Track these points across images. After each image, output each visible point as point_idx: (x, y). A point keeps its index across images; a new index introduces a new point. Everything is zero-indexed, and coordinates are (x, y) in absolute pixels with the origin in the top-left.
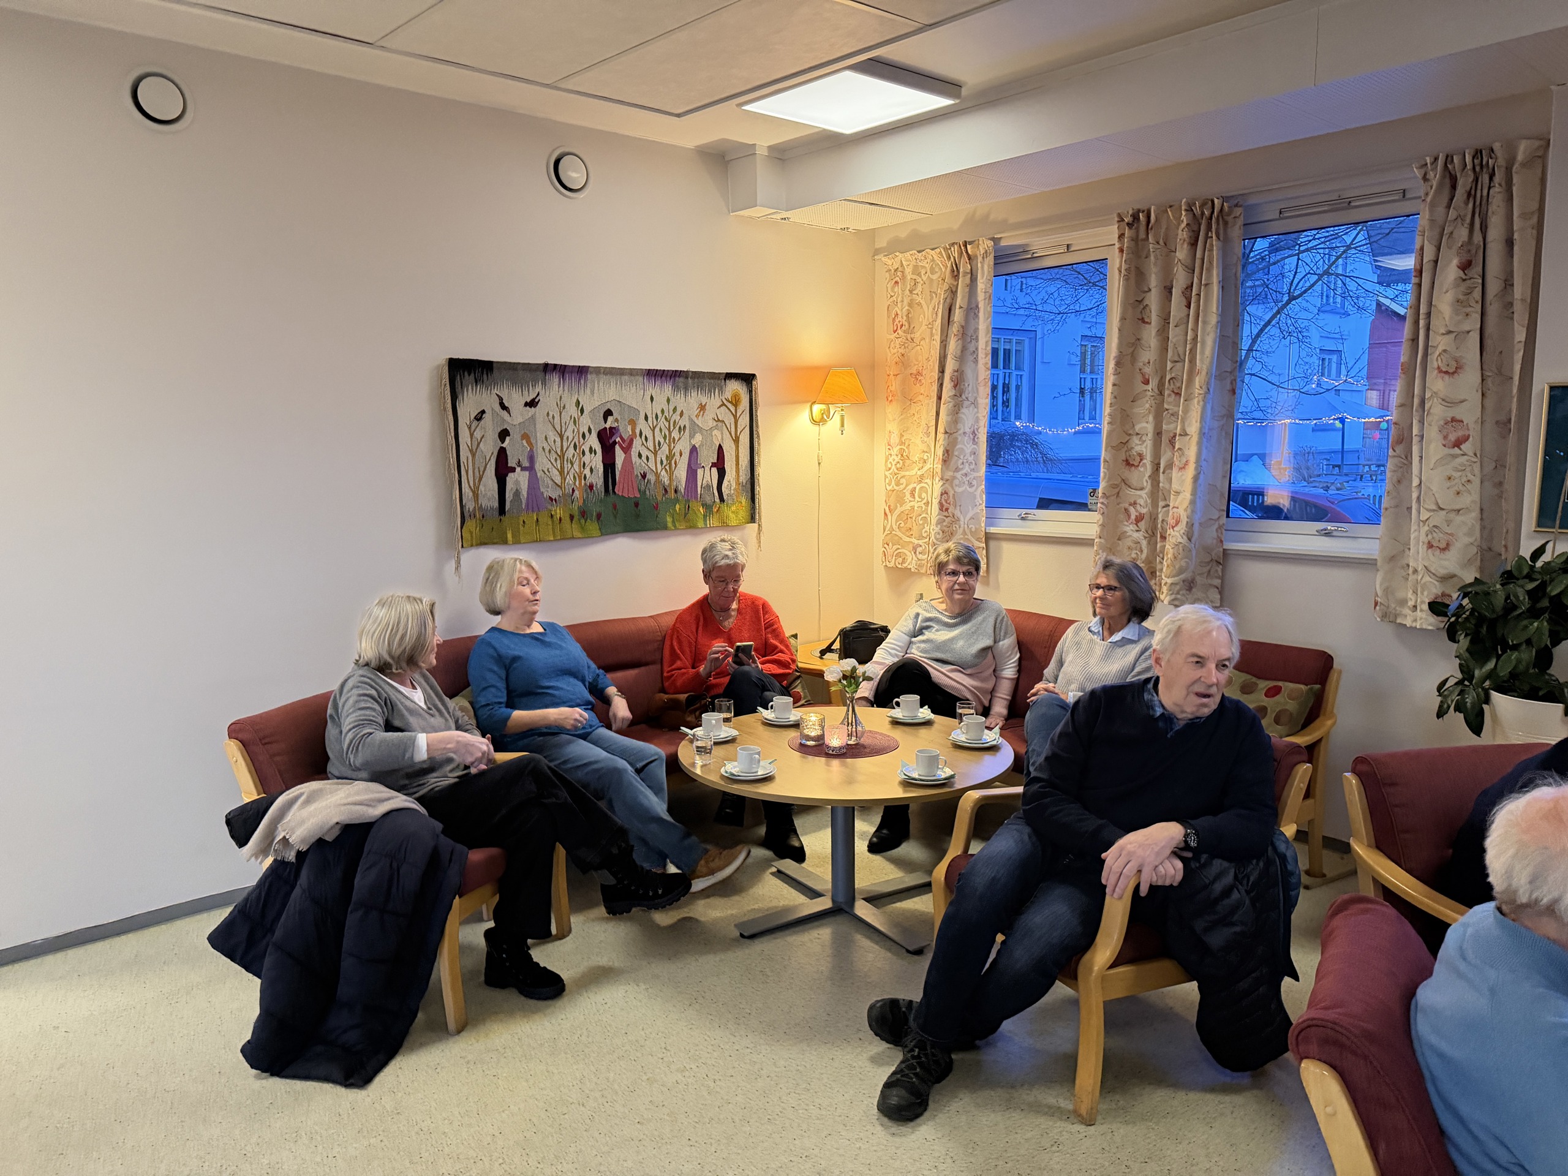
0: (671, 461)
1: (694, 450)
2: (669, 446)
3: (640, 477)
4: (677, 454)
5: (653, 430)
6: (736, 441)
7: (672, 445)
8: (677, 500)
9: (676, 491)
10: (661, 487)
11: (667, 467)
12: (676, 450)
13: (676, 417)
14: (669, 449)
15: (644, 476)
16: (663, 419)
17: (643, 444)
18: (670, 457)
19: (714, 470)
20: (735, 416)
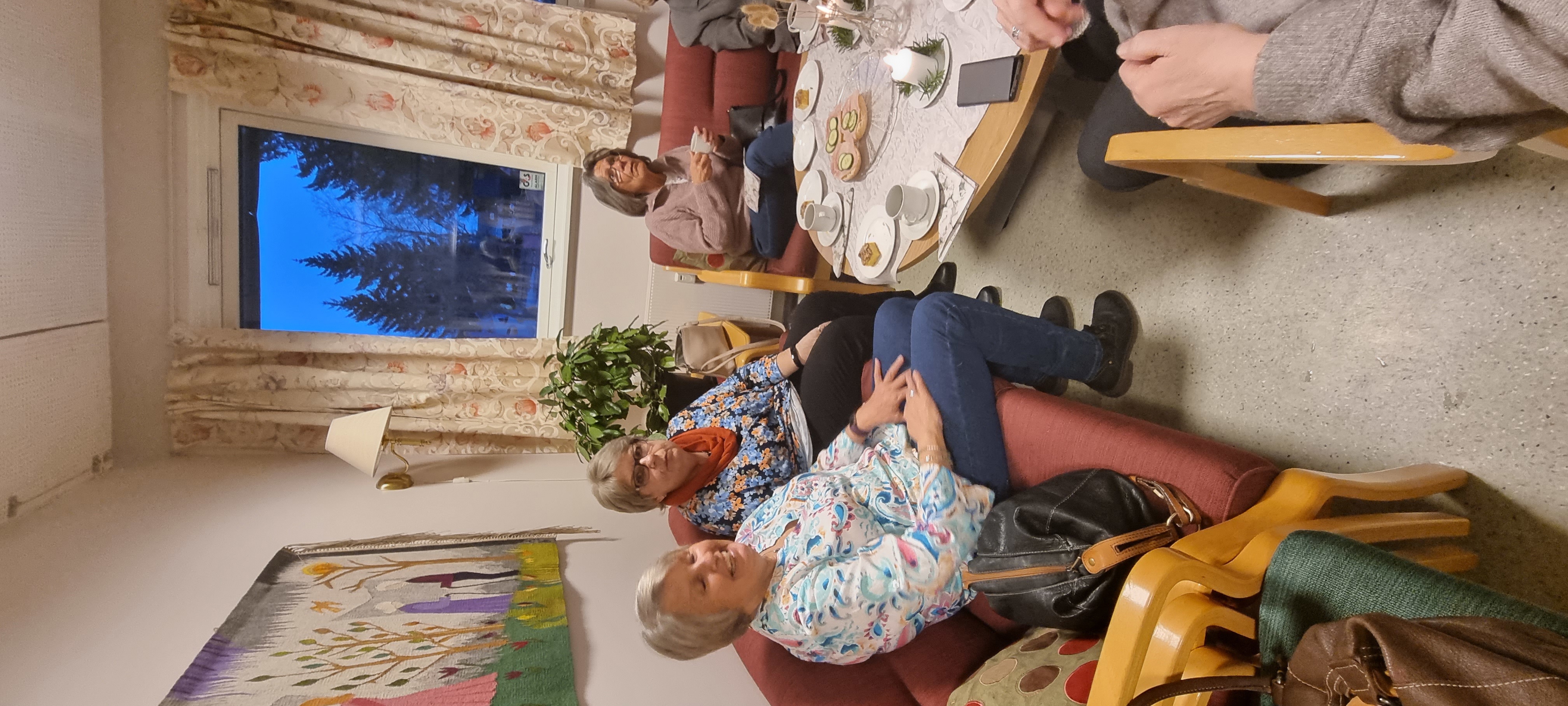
0: (424, 636)
1: (409, 608)
2: (389, 641)
3: (453, 677)
4: (412, 628)
5: (345, 668)
6: (406, 564)
7: (388, 637)
8: (510, 622)
9: (491, 622)
10: (479, 642)
11: (437, 639)
12: (404, 631)
13: (326, 640)
14: (398, 640)
15: (451, 671)
16: (325, 656)
17: (373, 681)
18: (415, 637)
19: (454, 584)
20: (356, 569)
